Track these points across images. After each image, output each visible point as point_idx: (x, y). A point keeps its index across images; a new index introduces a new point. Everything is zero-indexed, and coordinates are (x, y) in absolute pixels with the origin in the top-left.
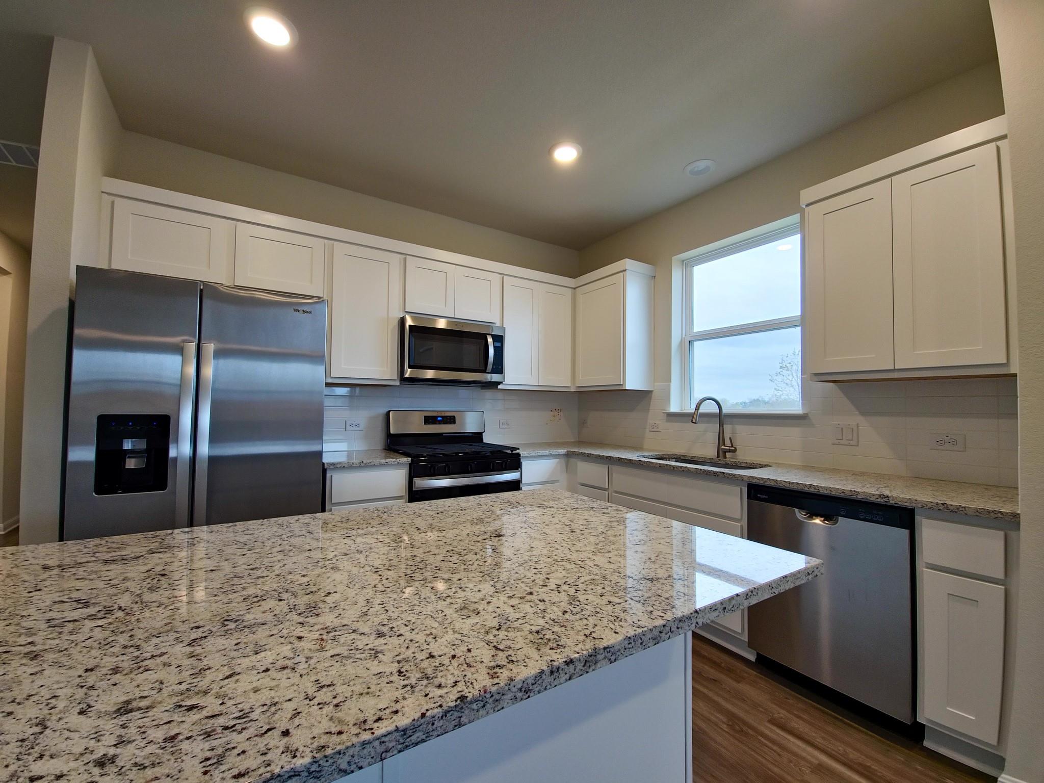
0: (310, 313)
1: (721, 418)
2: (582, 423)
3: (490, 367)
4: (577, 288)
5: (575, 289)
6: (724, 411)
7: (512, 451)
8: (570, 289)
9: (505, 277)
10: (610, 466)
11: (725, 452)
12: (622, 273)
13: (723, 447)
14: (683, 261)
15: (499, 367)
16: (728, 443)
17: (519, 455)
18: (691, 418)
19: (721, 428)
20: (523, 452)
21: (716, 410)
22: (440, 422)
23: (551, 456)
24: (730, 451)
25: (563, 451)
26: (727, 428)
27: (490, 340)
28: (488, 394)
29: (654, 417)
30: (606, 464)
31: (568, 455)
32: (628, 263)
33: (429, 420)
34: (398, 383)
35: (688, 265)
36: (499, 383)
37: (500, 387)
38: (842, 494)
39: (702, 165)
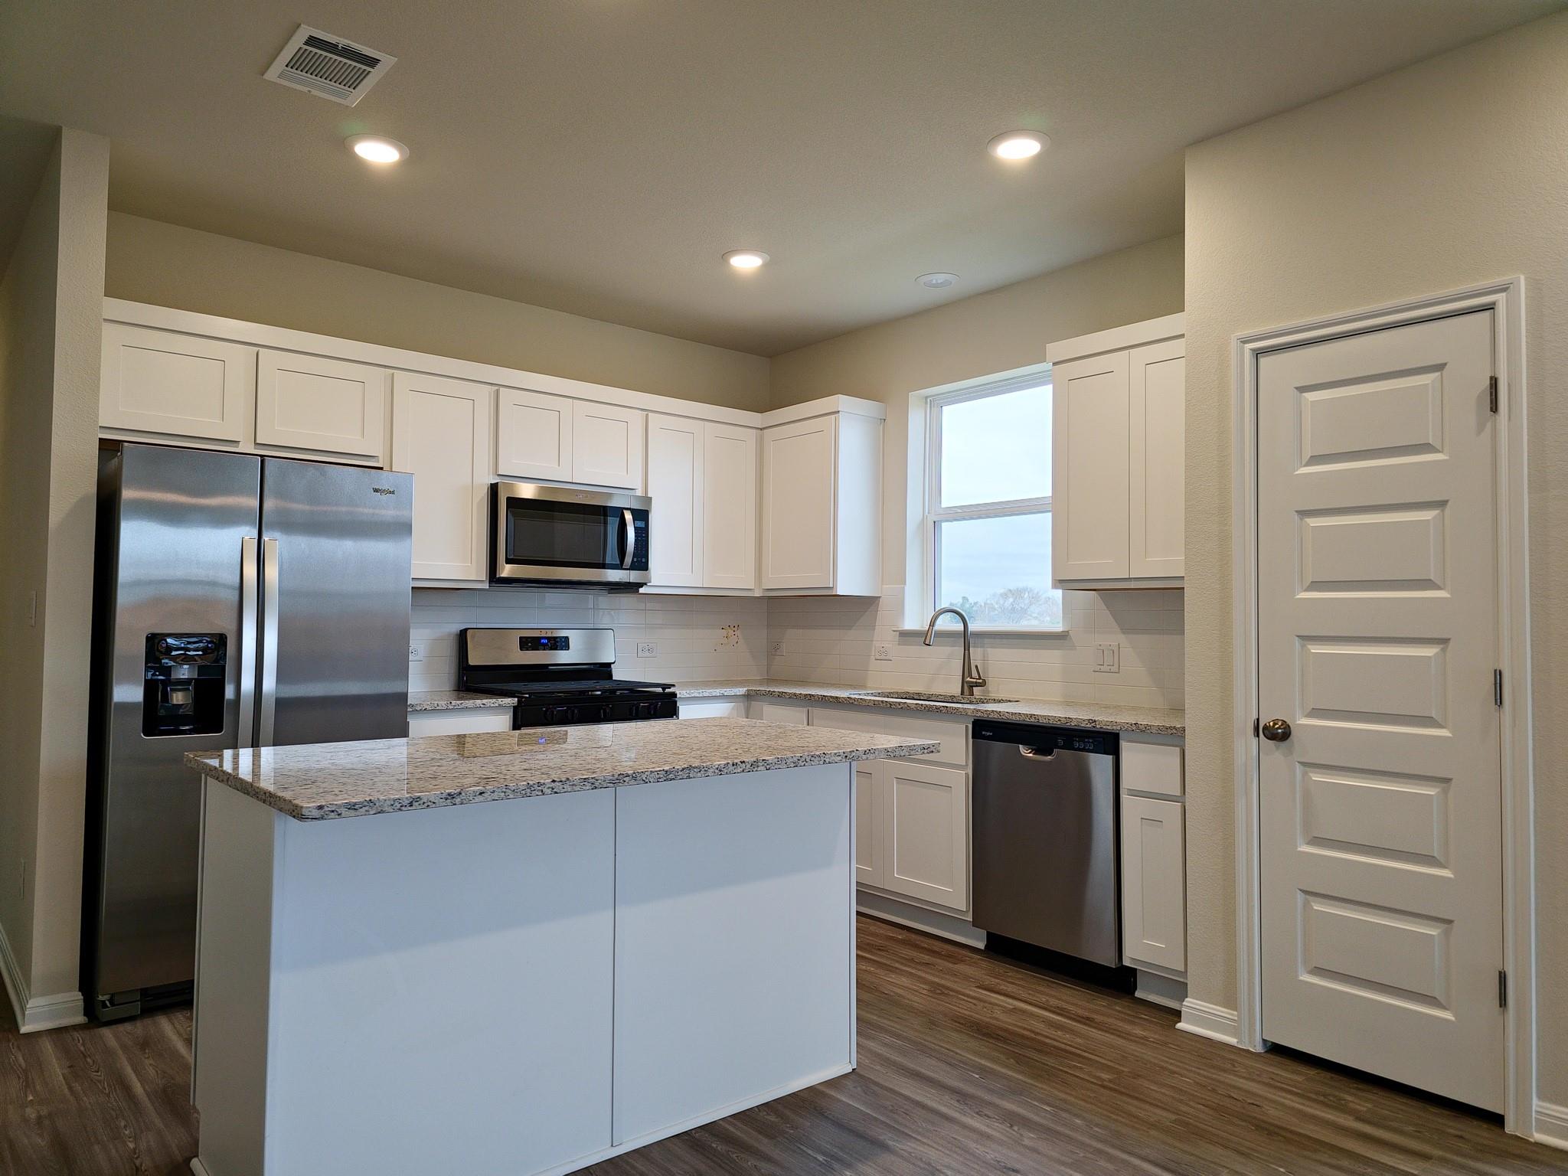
0: (393, 492)
1: (966, 639)
2: (774, 650)
3: (628, 560)
4: (764, 428)
5: (761, 429)
6: (972, 627)
7: (664, 689)
8: (754, 431)
9: (650, 414)
10: (810, 708)
11: (971, 686)
12: (833, 416)
13: (969, 679)
14: (926, 398)
15: (641, 562)
16: (974, 674)
17: (674, 695)
18: (925, 638)
19: (967, 652)
20: (681, 693)
21: (960, 627)
22: (545, 647)
23: (723, 697)
24: (977, 685)
25: (742, 691)
26: (976, 654)
27: (628, 516)
28: (625, 600)
29: (883, 638)
30: (803, 707)
31: (749, 696)
32: (842, 402)
33: (529, 643)
34: (486, 586)
35: (935, 405)
36: (641, 585)
37: (641, 590)
38: (1059, 723)
39: (940, 278)
